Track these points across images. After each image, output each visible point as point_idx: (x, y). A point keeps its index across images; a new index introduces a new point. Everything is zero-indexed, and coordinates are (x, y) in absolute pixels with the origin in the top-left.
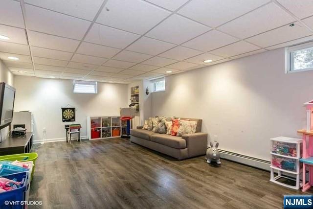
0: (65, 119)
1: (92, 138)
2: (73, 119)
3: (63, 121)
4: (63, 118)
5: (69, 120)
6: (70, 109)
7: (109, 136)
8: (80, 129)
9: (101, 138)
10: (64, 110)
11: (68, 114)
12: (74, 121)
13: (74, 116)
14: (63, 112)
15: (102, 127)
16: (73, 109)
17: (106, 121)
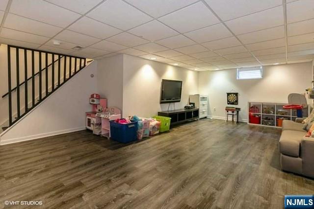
0: (229, 103)
1: (250, 122)
2: (236, 102)
3: (228, 104)
4: (228, 101)
5: (233, 104)
6: (234, 94)
7: (270, 125)
8: (239, 112)
9: (261, 125)
10: (228, 94)
11: (232, 98)
12: (237, 104)
13: (237, 100)
14: (228, 96)
15: (261, 114)
16: (236, 94)
17: (269, 108)
